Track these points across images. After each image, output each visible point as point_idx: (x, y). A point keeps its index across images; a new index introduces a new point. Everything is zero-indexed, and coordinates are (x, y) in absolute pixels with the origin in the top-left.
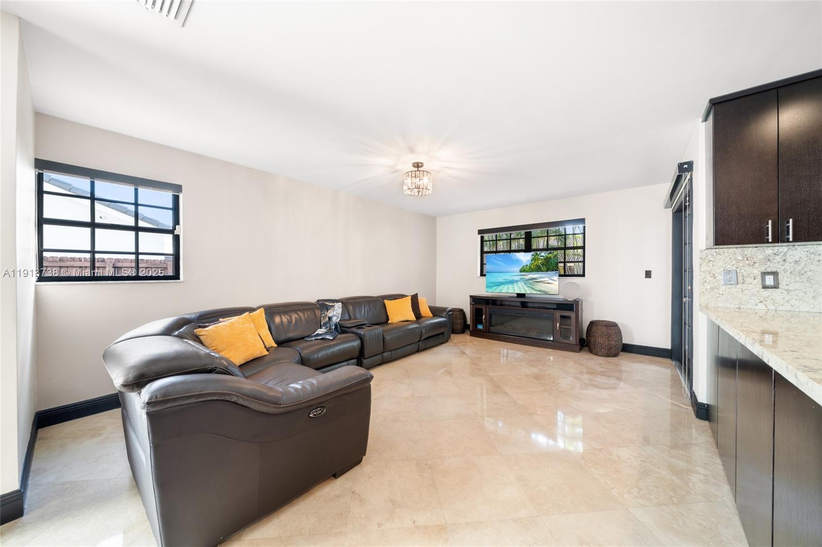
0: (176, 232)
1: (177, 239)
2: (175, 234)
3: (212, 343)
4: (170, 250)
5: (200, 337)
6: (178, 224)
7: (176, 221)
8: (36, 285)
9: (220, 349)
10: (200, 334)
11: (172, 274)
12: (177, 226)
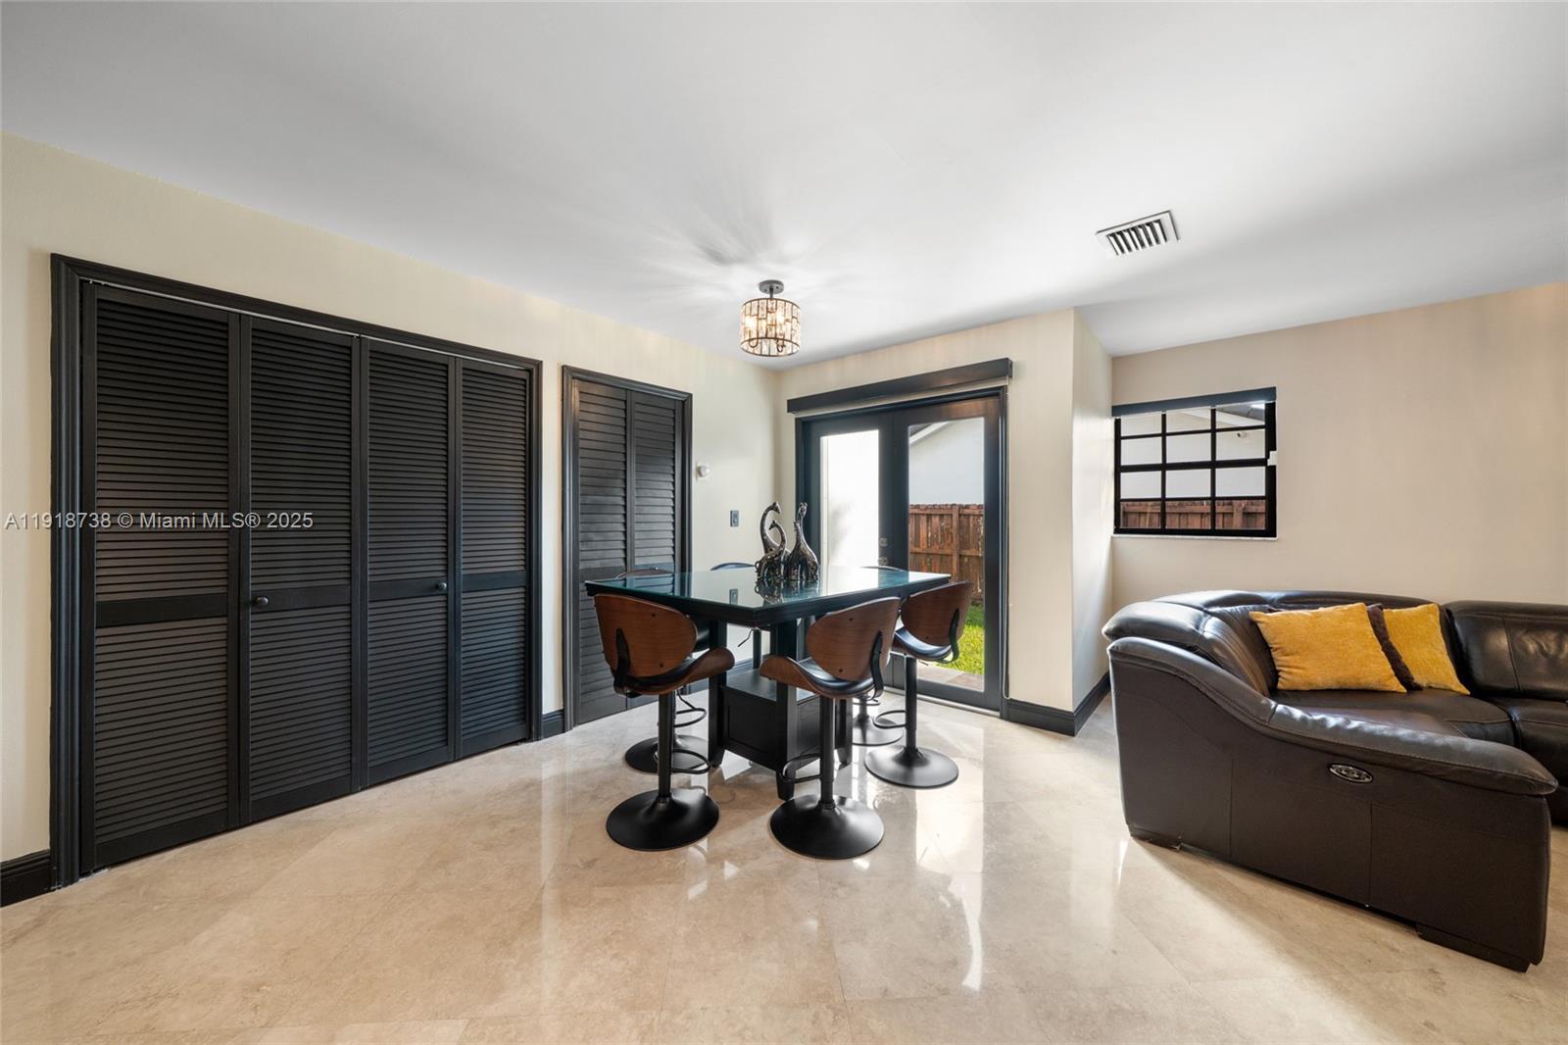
0: (1270, 462)
1: (1271, 473)
2: (1269, 464)
3: (1275, 638)
4: (1261, 491)
5: (1259, 625)
6: (1274, 449)
7: (1271, 445)
8: (1112, 538)
9: (1288, 650)
10: (1258, 619)
11: (1264, 528)
12: (1271, 453)
